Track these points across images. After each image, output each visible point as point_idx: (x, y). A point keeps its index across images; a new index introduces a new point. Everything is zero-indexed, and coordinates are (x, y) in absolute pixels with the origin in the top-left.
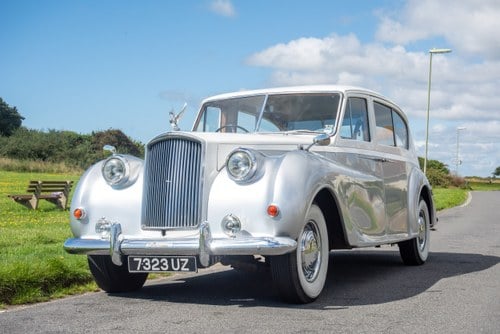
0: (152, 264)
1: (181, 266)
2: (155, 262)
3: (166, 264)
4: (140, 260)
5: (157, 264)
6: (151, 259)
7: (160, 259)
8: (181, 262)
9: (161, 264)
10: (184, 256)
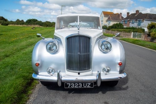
0: (75, 85)
1: (87, 86)
2: (76, 85)
3: (81, 85)
4: (70, 84)
5: (77, 85)
6: (74, 84)
7: (78, 84)
8: (87, 84)
9: (79, 85)
10: (89, 82)
